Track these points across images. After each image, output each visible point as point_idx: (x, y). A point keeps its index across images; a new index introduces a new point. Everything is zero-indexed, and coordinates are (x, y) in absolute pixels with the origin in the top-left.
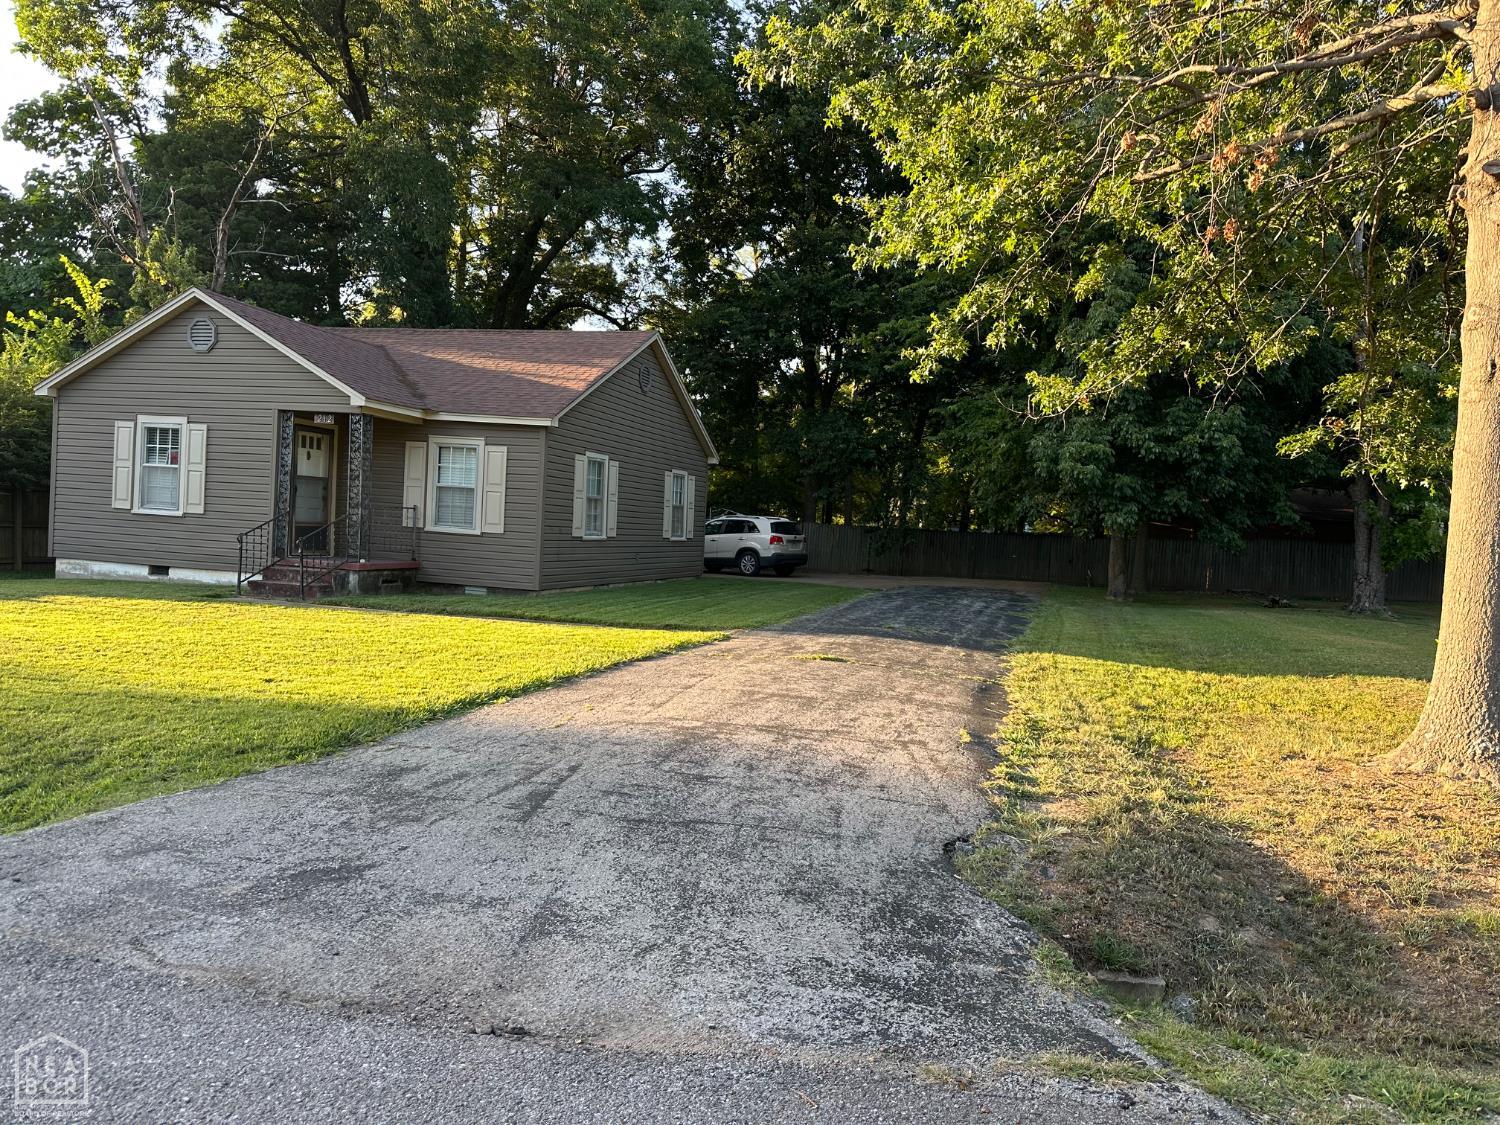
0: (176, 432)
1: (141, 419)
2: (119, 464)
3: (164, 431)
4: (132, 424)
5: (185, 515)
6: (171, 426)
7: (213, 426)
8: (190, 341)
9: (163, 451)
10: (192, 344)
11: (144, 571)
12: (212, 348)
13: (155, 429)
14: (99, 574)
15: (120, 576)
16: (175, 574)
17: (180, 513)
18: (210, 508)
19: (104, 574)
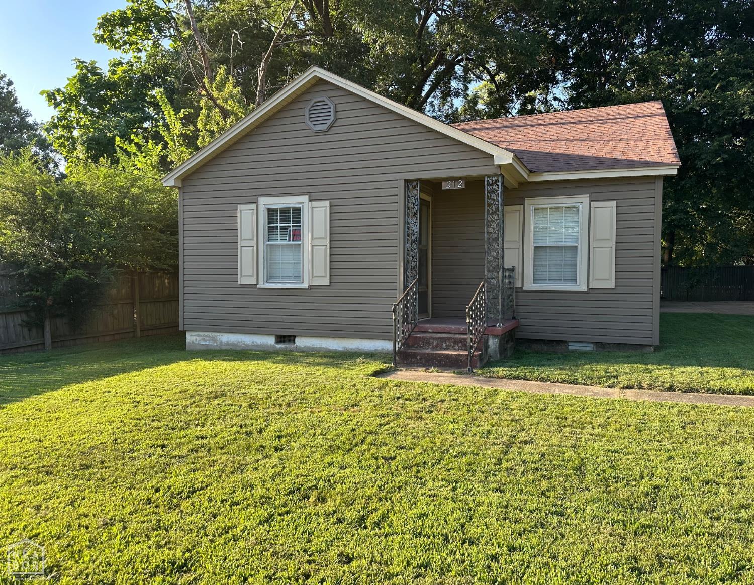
0: (297, 211)
1: (263, 201)
2: (244, 243)
3: (285, 211)
4: (254, 206)
5: (311, 287)
6: (292, 205)
7: (335, 202)
8: (309, 123)
9: (284, 229)
10: (311, 125)
11: (270, 341)
12: (331, 127)
13: (276, 210)
14: (228, 344)
15: (247, 345)
16: (300, 342)
17: (305, 286)
18: (336, 279)
19: (233, 345)
